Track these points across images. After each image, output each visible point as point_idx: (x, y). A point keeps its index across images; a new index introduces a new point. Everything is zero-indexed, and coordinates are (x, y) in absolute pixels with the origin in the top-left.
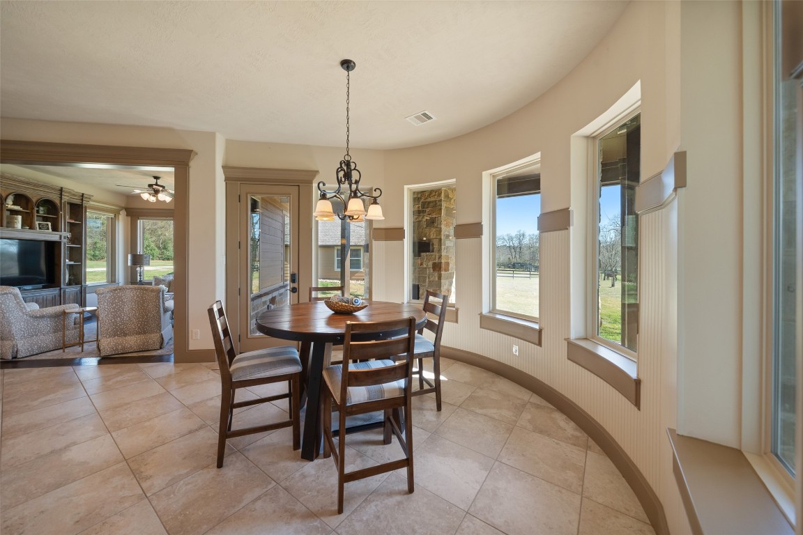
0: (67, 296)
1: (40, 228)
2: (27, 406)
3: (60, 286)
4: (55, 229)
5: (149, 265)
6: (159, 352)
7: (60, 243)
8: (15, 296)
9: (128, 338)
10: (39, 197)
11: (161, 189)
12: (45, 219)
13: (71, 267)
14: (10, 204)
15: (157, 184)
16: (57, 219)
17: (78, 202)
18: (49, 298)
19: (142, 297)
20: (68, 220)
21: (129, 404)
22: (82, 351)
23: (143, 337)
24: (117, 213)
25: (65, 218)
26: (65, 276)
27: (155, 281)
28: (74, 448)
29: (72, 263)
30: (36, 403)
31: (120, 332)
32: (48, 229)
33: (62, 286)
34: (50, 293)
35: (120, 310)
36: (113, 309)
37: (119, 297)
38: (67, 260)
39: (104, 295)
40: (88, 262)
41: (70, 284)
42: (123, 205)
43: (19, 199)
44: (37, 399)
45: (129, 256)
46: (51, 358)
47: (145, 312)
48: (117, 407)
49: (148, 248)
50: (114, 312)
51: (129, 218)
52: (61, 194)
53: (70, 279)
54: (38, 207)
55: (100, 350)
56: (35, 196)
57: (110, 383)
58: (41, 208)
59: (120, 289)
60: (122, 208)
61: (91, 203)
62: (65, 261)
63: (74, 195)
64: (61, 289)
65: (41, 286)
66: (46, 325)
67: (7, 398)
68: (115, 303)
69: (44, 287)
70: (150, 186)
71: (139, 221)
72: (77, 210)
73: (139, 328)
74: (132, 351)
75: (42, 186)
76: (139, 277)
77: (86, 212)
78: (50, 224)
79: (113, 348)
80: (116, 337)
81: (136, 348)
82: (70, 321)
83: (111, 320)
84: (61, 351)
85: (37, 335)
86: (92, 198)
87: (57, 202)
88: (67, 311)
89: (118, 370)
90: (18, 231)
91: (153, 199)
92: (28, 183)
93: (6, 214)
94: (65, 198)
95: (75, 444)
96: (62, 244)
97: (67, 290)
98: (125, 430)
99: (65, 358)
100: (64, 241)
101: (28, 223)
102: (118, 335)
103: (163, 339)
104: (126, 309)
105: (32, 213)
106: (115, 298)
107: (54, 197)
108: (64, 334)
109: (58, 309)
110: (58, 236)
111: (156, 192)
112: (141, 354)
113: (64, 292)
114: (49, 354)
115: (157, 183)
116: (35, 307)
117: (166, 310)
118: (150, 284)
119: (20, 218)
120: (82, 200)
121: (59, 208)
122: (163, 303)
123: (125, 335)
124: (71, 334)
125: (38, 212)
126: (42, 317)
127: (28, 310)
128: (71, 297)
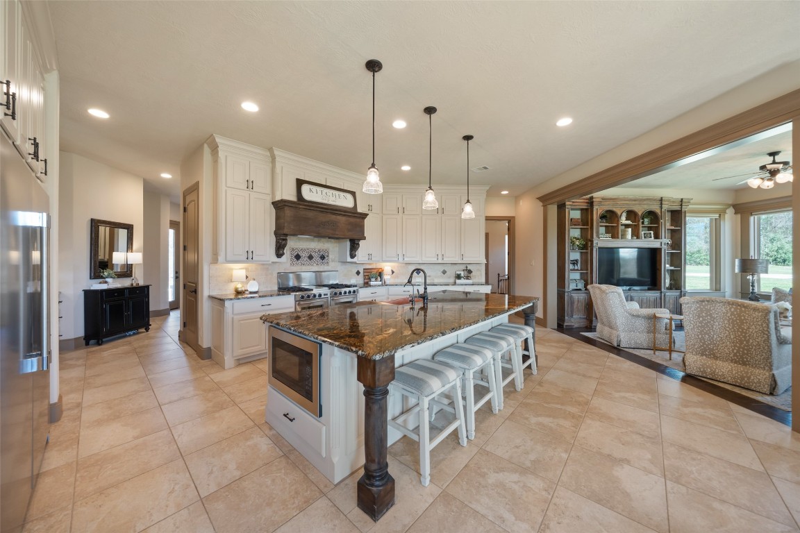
0: (667, 300)
1: (645, 237)
2: (610, 394)
3: (660, 289)
4: (657, 237)
5: (766, 272)
6: (768, 400)
7: (661, 249)
8: (619, 294)
9: (719, 363)
10: (643, 210)
11: (781, 166)
12: (650, 229)
13: (672, 271)
14: (623, 220)
15: (774, 162)
16: (658, 228)
17: (677, 208)
18: (651, 299)
19: (739, 316)
20: (668, 226)
21: (700, 453)
22: (670, 360)
23: (741, 368)
24: (722, 213)
25: (666, 224)
26: (666, 281)
27: (776, 295)
28: (627, 467)
29: (672, 268)
30: (617, 395)
31: (708, 351)
32: (651, 237)
33: (663, 290)
34: (653, 295)
35: (708, 326)
36: (700, 323)
37: (710, 310)
38: (667, 266)
39: (689, 305)
40: (688, 267)
41: (670, 288)
42: (730, 203)
43: (631, 214)
44: (619, 392)
45: (737, 262)
46: (643, 356)
47: (745, 337)
48: (684, 448)
49: (780, 251)
50: (701, 327)
51: (739, 216)
52: (661, 204)
53: (671, 284)
54: (643, 219)
55: (685, 366)
56: (640, 210)
57: (686, 410)
58: (646, 220)
59: (708, 301)
60: (729, 206)
61: (690, 206)
62: (666, 266)
63: (673, 202)
64: (661, 292)
65: (646, 288)
66: (641, 324)
67: (602, 379)
68: (703, 317)
69: (649, 289)
70: (763, 168)
71: (752, 218)
72: (677, 216)
73: (735, 355)
74: (725, 380)
75: (645, 200)
76: (751, 288)
77: (685, 217)
78: (652, 232)
79: (700, 368)
80: (704, 357)
81: (730, 380)
82: (662, 326)
83: (698, 336)
84: (652, 352)
85: (634, 332)
86: (691, 201)
87: (658, 211)
88: (657, 315)
89: (700, 399)
90: (629, 241)
91: (768, 184)
92: (635, 200)
93: (621, 228)
94: (665, 207)
95: (628, 462)
96: (663, 250)
97: (667, 294)
98: (684, 490)
99: (653, 360)
100: (664, 247)
101: (636, 234)
102: (706, 355)
103: (775, 381)
104: (716, 326)
105: (638, 224)
106: (702, 311)
107: (656, 208)
108: (654, 336)
109: (650, 311)
110: (659, 243)
111: (773, 173)
112: (737, 390)
113: (665, 295)
114: (642, 351)
115: (774, 160)
116: (635, 306)
117: (782, 342)
118: (767, 297)
119: (630, 230)
120: (681, 205)
121: (660, 217)
122: (776, 328)
123: (716, 358)
124: (662, 338)
125: (643, 223)
126: (638, 316)
127: (628, 308)
128: (671, 301)
